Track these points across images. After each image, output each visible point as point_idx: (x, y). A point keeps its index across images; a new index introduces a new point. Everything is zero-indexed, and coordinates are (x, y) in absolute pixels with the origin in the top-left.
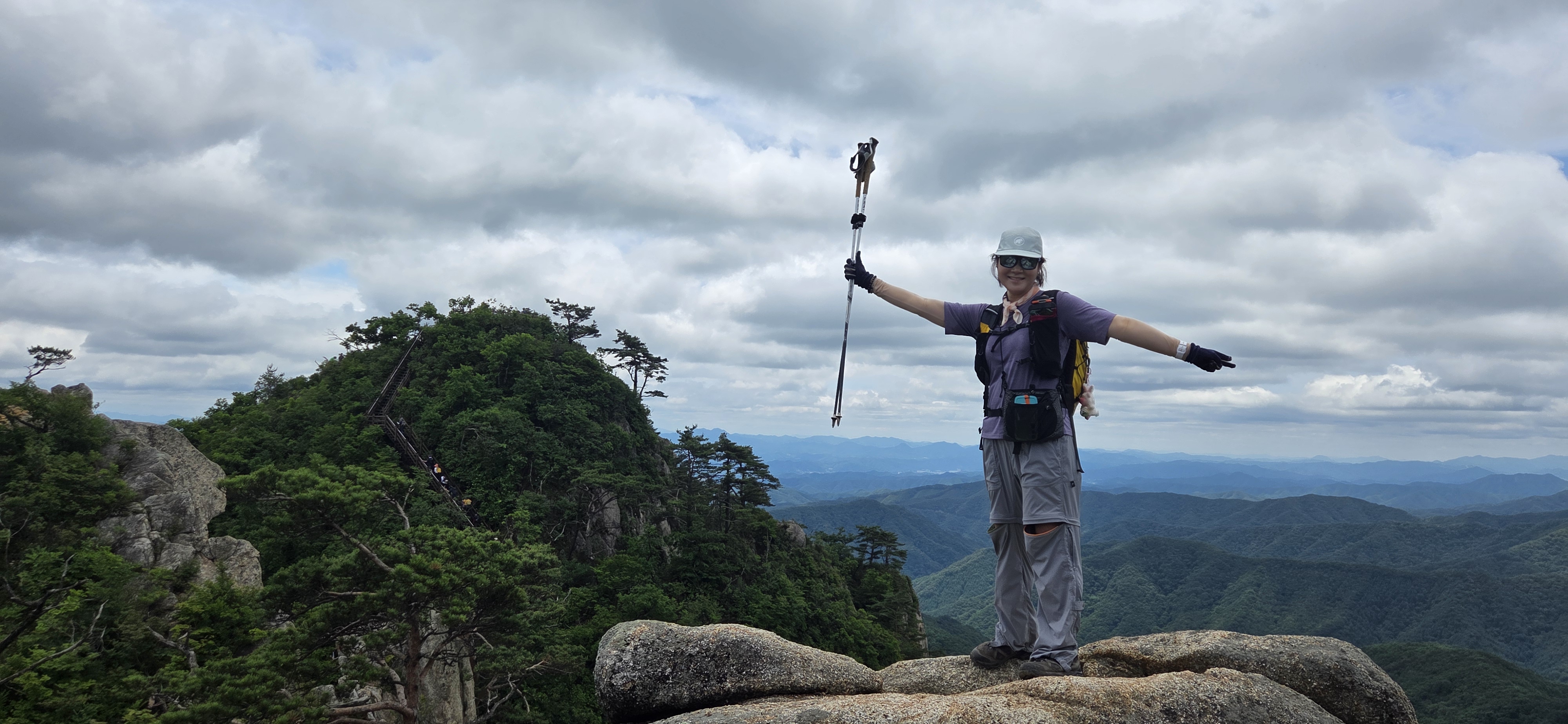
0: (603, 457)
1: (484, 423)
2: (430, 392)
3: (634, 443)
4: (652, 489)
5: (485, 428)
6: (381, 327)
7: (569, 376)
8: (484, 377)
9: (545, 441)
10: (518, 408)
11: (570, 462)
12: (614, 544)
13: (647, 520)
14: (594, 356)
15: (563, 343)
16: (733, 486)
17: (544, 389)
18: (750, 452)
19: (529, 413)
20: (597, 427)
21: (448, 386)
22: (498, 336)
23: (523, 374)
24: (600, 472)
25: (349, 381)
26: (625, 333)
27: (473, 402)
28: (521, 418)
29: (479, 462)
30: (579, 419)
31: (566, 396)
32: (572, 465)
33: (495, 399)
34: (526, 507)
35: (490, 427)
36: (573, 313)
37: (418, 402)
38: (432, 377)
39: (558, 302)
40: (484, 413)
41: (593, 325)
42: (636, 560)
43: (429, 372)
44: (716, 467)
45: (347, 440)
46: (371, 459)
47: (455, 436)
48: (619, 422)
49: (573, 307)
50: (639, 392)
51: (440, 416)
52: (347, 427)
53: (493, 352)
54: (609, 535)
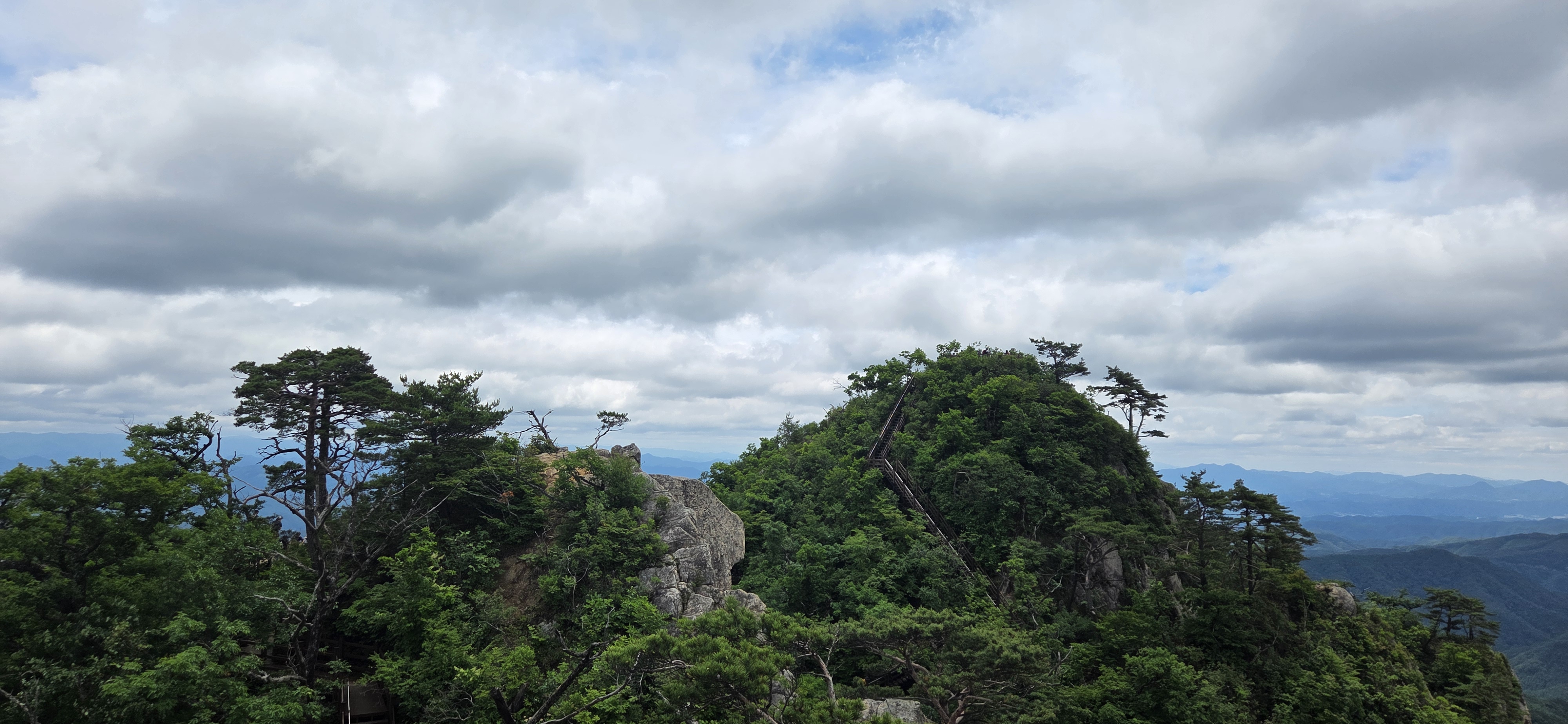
0: (1099, 503)
1: (975, 467)
2: (922, 437)
3: (1133, 489)
4: (1157, 541)
5: (975, 472)
6: (877, 375)
7: (1059, 417)
8: (972, 421)
9: (1036, 486)
10: (1006, 451)
11: (1063, 508)
12: (1117, 597)
13: (1153, 573)
14: (1083, 396)
15: (1050, 383)
16: (1255, 540)
17: (1033, 431)
18: (1275, 502)
19: (1019, 456)
20: (1090, 470)
21: (938, 430)
22: (985, 379)
23: (1010, 416)
24: (1097, 520)
25: (852, 426)
26: (1116, 369)
27: (963, 446)
28: (1010, 461)
29: (972, 506)
30: (1070, 463)
31: (1055, 438)
32: (1066, 511)
33: (985, 443)
34: (1021, 554)
35: (980, 470)
36: (1059, 352)
37: (912, 446)
38: (923, 421)
39: (1043, 341)
40: (973, 457)
41: (1081, 363)
42: (1143, 618)
43: (921, 416)
44: (1232, 518)
45: (852, 482)
46: (873, 501)
47: (947, 479)
48: (1114, 465)
49: (1058, 346)
50: (1136, 433)
51: (933, 460)
52: (852, 469)
53: (980, 395)
54: (1111, 586)
